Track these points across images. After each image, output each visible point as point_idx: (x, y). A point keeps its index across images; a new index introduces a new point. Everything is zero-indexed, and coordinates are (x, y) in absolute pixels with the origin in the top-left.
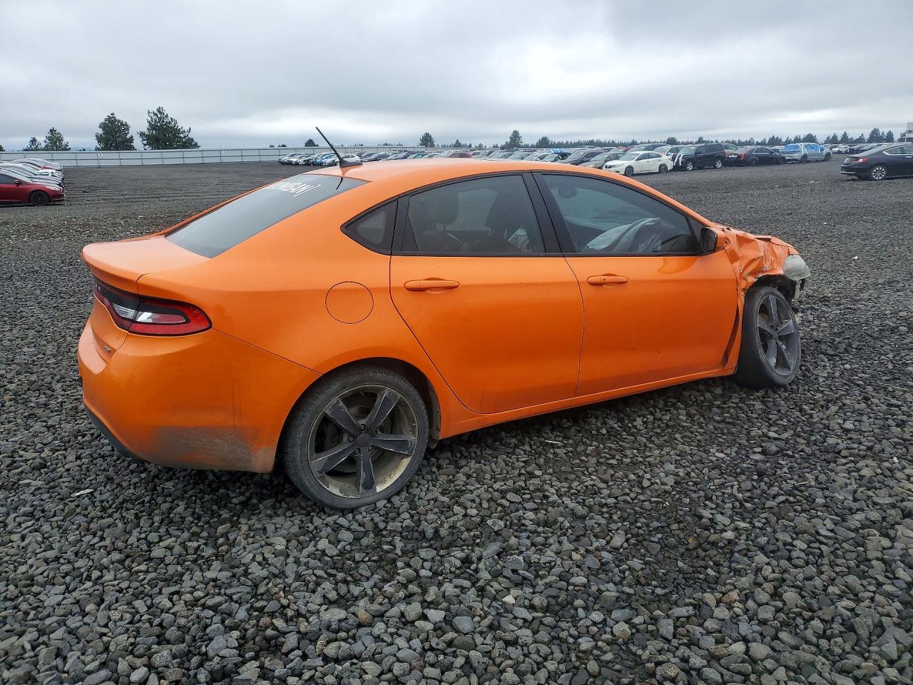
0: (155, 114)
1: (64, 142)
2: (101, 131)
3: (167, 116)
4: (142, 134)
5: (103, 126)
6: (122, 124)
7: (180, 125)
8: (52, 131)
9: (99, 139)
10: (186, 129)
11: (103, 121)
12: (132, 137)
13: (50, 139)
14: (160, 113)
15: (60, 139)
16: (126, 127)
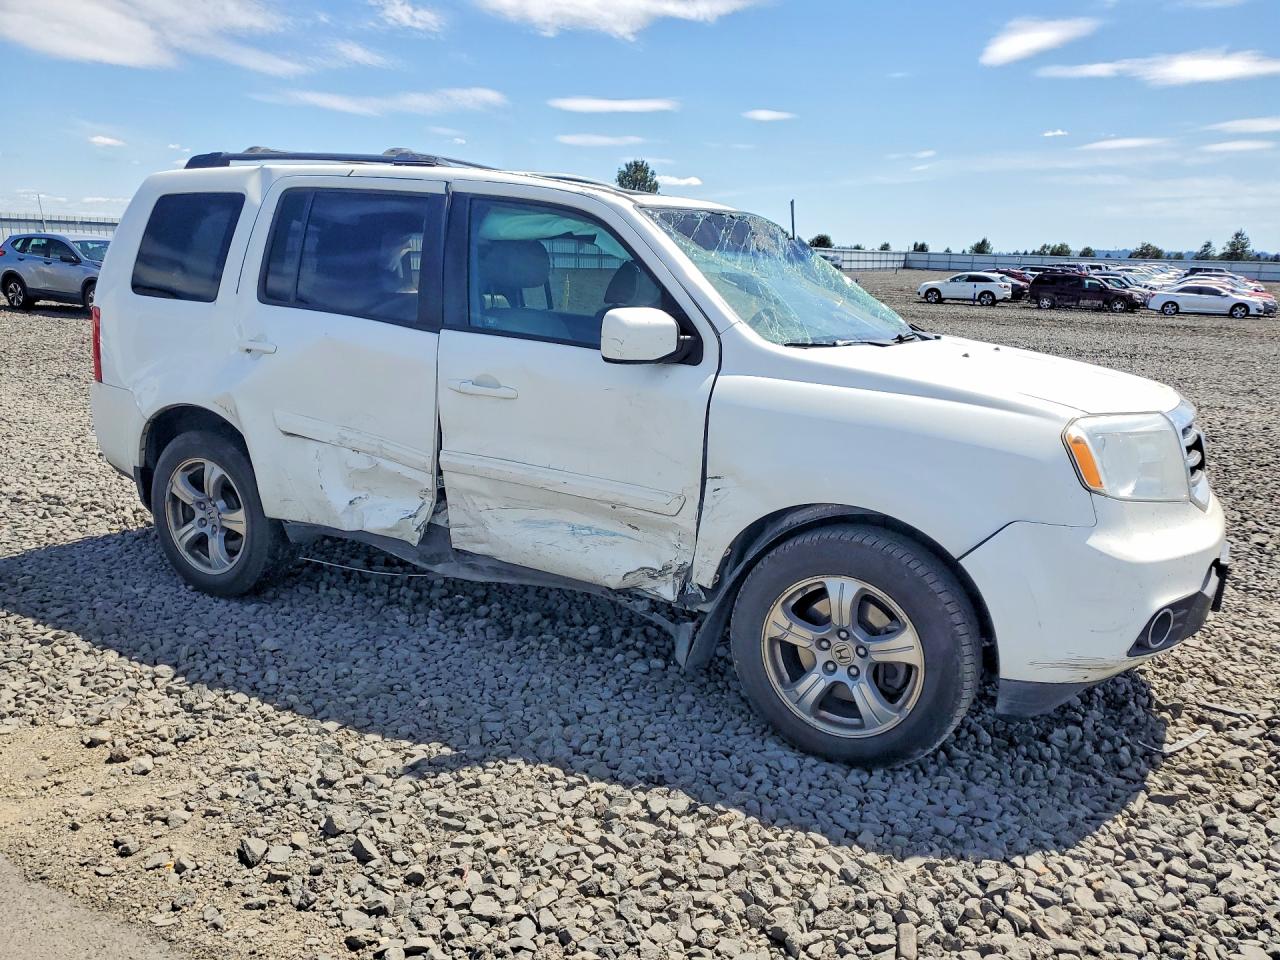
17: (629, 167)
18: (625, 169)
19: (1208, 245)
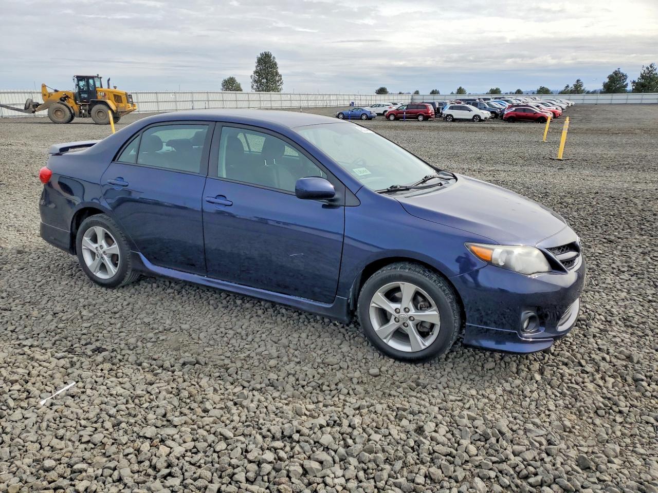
0: (648, 68)
1: (582, 88)
2: (607, 80)
3: (655, 70)
4: (634, 82)
5: (610, 77)
6: (623, 76)
8: (578, 81)
9: (605, 85)
11: (611, 73)
12: (627, 84)
13: (575, 86)
14: (651, 67)
15: (581, 86)
16: (624, 77)
17: (262, 55)
18: (259, 56)
19: (567, 86)
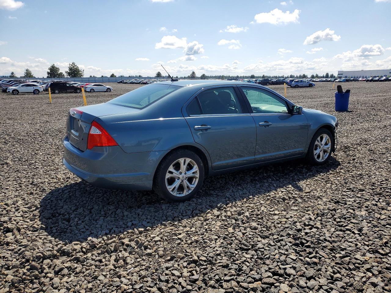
0: (72, 65)
3: (76, 66)
4: (67, 72)
5: (50, 69)
7: (80, 69)
8: (27, 70)
10: (82, 70)
16: (57, 69)
